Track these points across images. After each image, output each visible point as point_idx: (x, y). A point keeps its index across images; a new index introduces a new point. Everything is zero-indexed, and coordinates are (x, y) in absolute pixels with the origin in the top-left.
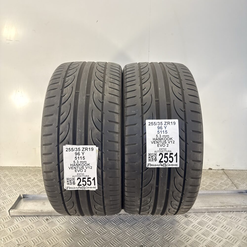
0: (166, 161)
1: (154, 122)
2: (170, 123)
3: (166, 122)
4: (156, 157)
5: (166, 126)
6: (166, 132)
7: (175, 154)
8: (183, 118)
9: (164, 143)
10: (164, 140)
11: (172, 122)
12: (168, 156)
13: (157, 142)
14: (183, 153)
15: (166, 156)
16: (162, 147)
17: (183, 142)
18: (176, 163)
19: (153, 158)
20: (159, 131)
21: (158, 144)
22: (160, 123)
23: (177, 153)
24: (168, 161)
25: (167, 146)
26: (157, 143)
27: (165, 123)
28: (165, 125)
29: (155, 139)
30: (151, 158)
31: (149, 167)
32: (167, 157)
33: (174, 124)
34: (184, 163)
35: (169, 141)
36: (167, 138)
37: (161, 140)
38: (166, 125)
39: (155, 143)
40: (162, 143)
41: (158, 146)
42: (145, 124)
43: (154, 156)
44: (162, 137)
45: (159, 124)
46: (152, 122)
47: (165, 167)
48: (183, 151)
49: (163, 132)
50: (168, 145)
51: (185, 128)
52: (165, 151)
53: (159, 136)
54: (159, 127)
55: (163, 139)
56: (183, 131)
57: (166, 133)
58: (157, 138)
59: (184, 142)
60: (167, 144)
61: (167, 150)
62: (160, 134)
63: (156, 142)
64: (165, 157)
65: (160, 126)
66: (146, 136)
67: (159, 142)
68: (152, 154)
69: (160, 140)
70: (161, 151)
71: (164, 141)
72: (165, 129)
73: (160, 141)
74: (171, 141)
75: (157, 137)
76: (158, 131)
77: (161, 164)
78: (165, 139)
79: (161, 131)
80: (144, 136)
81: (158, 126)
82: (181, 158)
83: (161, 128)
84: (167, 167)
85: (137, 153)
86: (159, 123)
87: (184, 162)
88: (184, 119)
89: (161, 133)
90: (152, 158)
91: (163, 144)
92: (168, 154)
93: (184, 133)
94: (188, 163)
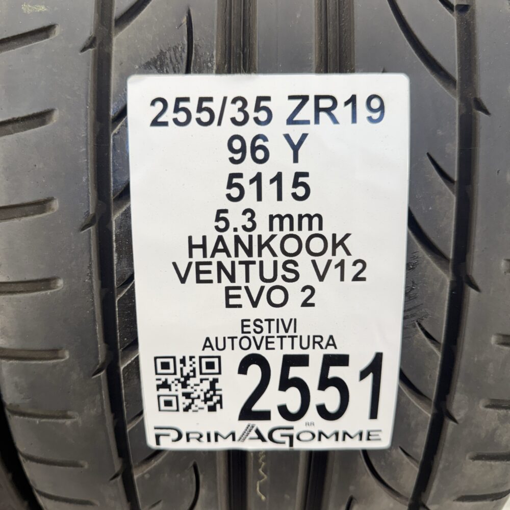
0: (294, 408)
1: (202, 100)
2: (341, 102)
3: (305, 99)
4: (216, 381)
5: (302, 129)
6: (296, 184)
7: (366, 361)
8: (451, 61)
9: (279, 281)
10: (277, 250)
11: (353, 100)
12: (310, 374)
13: (220, 266)
14: (431, 353)
15: (291, 375)
16: (264, 310)
17: (440, 271)
18: (369, 425)
19: (188, 390)
20: (240, 175)
21: (228, 289)
22: (250, 109)
23: (378, 357)
24: (312, 411)
25: (305, 304)
26: (226, 281)
27: (298, 102)
28: (291, 121)
29: (203, 246)
30: (177, 389)
31: (167, 444)
32: (300, 384)
33: (370, 119)
34: (429, 421)
35: (321, 262)
36: (304, 235)
37: (255, 257)
38: (307, 122)
39: (203, 277)
40: (262, 278)
41: (232, 301)
42: (123, 113)
43: (199, 376)
44: (262, 229)
45: (240, 117)
46: (178, 100)
47: (286, 447)
48: (428, 342)
49: (269, 190)
50: (308, 292)
51: (462, 150)
52: (287, 342)
53: (237, 218)
54: (237, 144)
55: (275, 244)
56: (440, 180)
57: (294, 196)
58: (220, 239)
59: (444, 268)
60: (301, 283)
61: (304, 330)
62: (250, 199)
63: (214, 268)
64: (285, 384)
65: (249, 131)
66: (127, 215)
67: (240, 270)
68: (183, 361)
69: (249, 252)
70: (258, 337)
71: (281, 259)
72: (296, 160)
73: (247, 264)
74: (336, 260)
75: (222, 224)
76: (232, 176)
77: (257, 432)
78: (291, 245)
79: (258, 178)
80: (116, 217)
81: (229, 130)
82: (406, 392)
83: (260, 154)
84: (297, 445)
85: (67, 355)
86: (245, 103)
87: (427, 414)
88: (456, 76)
89: (259, 198)
90: (181, 390)
91: (268, 286)
92: (311, 361)
93: (454, 198)
94: (457, 418)
